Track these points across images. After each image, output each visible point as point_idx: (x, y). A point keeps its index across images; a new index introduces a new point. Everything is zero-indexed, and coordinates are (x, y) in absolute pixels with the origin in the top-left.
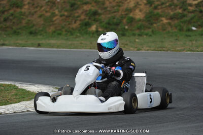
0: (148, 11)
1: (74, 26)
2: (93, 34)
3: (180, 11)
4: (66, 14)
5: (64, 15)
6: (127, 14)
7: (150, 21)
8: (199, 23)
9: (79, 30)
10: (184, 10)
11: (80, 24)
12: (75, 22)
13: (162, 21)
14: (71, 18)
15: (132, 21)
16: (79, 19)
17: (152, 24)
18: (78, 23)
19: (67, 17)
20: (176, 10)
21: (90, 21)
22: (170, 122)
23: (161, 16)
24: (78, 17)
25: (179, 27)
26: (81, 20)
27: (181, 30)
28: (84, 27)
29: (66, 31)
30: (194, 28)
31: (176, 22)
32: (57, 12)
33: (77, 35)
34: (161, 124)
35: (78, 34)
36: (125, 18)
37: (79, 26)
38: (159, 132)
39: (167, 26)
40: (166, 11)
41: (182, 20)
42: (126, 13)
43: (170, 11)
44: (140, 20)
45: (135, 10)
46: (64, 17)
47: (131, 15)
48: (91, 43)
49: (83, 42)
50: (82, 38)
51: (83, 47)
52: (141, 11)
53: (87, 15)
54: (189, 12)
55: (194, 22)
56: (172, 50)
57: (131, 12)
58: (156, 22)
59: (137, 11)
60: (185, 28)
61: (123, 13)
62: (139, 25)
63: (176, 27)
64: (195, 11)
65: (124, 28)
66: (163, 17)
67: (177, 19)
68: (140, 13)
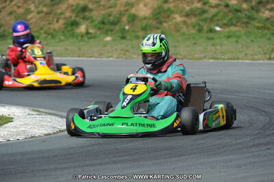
0: (155, 6)
1: (56, 26)
2: (82, 36)
3: (199, 5)
4: (45, 9)
5: (42, 12)
6: (127, 10)
7: (158, 19)
8: (225, 21)
9: (63, 32)
10: (205, 4)
11: (64, 24)
12: (57, 21)
13: (174, 18)
14: (52, 16)
15: (133, 18)
16: (62, 16)
17: (161, 23)
18: (61, 22)
19: (46, 14)
20: (193, 3)
21: (78, 19)
22: (189, 154)
23: (173, 12)
24: (61, 14)
25: (197, 27)
26: (65, 19)
27: (200, 31)
28: (69, 28)
29: (45, 33)
30: (218, 29)
31: (194, 20)
32: (32, 7)
33: (60, 39)
34: (177, 158)
35: (62, 38)
36: (125, 15)
37: (63, 26)
38: (174, 168)
39: (181, 25)
40: (180, 5)
41: (201, 18)
42: (126, 8)
43: (185, 6)
44: (145, 18)
45: (138, 4)
46: (43, 15)
47: (133, 11)
48: (80, 49)
49: (68, 47)
50: (67, 43)
51: (69, 55)
52: (146, 5)
53: (73, 11)
54: (211, 7)
55: (218, 20)
56: (189, 57)
57: (133, 7)
58: (167, 20)
59: (141, 5)
60: (205, 28)
61: (122, 9)
62: (144, 25)
63: (194, 27)
64: (219, 5)
65: (124, 29)
66: (177, 13)
67: (195, 16)
68: (145, 9)
